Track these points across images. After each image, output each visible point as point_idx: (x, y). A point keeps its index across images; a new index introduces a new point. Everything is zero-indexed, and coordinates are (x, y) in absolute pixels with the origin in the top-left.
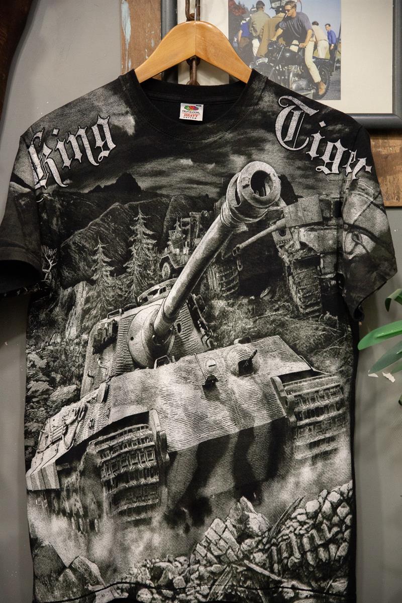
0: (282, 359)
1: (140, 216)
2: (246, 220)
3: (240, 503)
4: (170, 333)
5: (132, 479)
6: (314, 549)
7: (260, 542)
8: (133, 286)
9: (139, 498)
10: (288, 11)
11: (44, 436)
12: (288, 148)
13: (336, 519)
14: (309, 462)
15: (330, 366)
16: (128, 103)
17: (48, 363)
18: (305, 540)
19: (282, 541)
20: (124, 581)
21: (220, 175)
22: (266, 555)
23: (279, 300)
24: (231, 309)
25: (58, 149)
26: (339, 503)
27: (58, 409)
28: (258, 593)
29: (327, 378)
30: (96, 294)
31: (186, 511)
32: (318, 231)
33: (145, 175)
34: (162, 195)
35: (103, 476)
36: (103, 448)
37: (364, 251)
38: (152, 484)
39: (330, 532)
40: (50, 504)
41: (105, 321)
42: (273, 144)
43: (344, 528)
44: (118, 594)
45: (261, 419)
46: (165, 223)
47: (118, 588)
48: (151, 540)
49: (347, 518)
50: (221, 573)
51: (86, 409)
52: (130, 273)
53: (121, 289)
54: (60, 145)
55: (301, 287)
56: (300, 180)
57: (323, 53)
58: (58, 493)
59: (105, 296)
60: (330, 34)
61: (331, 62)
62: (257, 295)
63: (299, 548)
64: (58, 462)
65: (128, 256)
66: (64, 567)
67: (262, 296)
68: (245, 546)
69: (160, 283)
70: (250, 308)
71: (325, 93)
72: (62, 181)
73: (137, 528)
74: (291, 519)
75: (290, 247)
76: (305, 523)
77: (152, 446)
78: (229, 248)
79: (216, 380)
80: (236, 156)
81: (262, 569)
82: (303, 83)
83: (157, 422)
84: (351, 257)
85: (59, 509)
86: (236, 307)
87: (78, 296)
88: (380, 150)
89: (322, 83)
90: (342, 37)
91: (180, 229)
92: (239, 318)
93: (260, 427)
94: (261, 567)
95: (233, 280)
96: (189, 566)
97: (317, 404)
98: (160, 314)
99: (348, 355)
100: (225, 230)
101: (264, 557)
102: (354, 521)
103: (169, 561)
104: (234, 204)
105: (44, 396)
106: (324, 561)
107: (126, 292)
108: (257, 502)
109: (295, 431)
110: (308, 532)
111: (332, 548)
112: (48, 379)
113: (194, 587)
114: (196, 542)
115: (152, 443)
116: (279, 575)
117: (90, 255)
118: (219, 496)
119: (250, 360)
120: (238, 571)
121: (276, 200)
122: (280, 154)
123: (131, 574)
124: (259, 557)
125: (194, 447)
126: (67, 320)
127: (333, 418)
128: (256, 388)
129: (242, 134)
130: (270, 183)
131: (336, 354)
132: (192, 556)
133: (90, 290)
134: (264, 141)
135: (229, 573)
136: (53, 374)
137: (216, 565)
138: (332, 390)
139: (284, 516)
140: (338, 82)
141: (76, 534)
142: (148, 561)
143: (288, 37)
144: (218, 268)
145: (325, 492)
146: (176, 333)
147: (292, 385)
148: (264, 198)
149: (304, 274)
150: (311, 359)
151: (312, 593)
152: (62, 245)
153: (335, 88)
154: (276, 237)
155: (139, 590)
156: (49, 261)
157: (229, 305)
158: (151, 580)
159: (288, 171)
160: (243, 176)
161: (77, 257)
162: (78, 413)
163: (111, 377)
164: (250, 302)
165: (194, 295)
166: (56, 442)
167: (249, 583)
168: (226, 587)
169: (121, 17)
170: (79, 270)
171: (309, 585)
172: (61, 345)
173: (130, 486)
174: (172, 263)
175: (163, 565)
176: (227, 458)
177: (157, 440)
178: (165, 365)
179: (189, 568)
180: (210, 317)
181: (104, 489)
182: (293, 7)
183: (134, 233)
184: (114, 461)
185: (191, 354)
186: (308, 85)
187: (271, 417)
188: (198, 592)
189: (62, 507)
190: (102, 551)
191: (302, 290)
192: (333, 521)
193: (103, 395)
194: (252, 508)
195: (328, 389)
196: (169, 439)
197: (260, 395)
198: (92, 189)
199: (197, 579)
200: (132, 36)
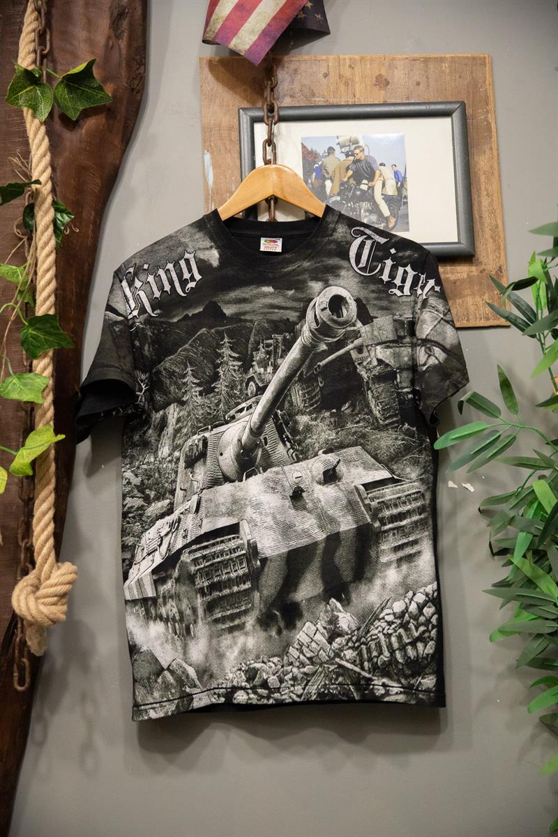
0: (364, 468)
1: (226, 340)
2: (326, 340)
3: (330, 605)
4: (257, 446)
5: (225, 588)
6: (403, 648)
7: (350, 639)
8: (221, 405)
9: (232, 606)
10: (357, 154)
11: (140, 549)
12: (362, 273)
13: (422, 619)
14: (395, 565)
15: (410, 473)
16: (212, 239)
17: (142, 481)
18: (393, 639)
19: (371, 640)
20: (220, 686)
21: (300, 300)
22: (357, 652)
23: (359, 413)
24: (314, 423)
25: (148, 282)
26: (425, 604)
27: (153, 523)
28: (350, 689)
29: (408, 485)
30: (186, 414)
31: (278, 613)
32: (394, 349)
33: (229, 302)
34: (246, 321)
35: (197, 583)
36: (197, 556)
37: (437, 362)
38: (244, 590)
39: (417, 631)
40: (147, 612)
41: (196, 437)
42: (348, 270)
43: (430, 627)
44: (215, 698)
45: (346, 524)
46: (250, 346)
47: (215, 693)
48: (245, 644)
49: (433, 617)
50: (313, 674)
51: (179, 520)
52: (218, 392)
53: (209, 407)
54: (151, 278)
55: (380, 401)
56: (375, 302)
57: (391, 190)
58: (154, 600)
59: (194, 415)
60: (396, 173)
61: (399, 198)
62: (339, 409)
63: (387, 647)
64: (154, 572)
65: (216, 377)
66: (163, 669)
67: (343, 409)
68: (335, 645)
69: (246, 401)
70: (332, 420)
71: (394, 226)
72: (153, 311)
73: (231, 635)
74: (379, 620)
75: (368, 364)
76: (393, 623)
77: (244, 554)
78: (310, 367)
79: (302, 491)
80: (314, 282)
81: (353, 666)
82: (374, 217)
83: (247, 531)
84: (424, 368)
85: (156, 615)
86: (319, 420)
87: (170, 417)
88: (449, 276)
89: (391, 217)
90: (407, 176)
91: (263, 350)
92: (322, 431)
93: (346, 532)
94: (352, 663)
95: (315, 395)
96: (283, 666)
97: (400, 509)
98: (247, 430)
99: (428, 464)
100: (306, 350)
101: (355, 654)
102: (440, 620)
103: (263, 662)
104: (314, 325)
105: (140, 512)
106: (412, 658)
107: (215, 410)
108: (346, 602)
109: (379, 536)
110: (396, 631)
111: (420, 646)
112: (143, 496)
113: (289, 688)
114: (288, 645)
115: (244, 552)
116: (369, 673)
117: (180, 378)
118: (309, 600)
119: (334, 469)
120: (330, 670)
121: (353, 321)
122: (355, 280)
123: (227, 679)
124: (349, 654)
125: (283, 553)
126: (159, 441)
127: (416, 522)
128: (341, 494)
129: (319, 263)
130: (347, 306)
131: (415, 462)
132: (285, 658)
133: (181, 410)
134: (340, 267)
135: (321, 673)
136: (147, 492)
137: (308, 667)
138: (413, 496)
139: (372, 617)
140: (406, 216)
141: (173, 638)
142: (243, 664)
143: (358, 177)
144: (301, 386)
145: (410, 594)
146: (263, 446)
147: (375, 492)
148: (341, 319)
149: (382, 388)
150: (392, 467)
151: (402, 690)
152: (154, 371)
153: (404, 221)
154: (354, 355)
155: (235, 693)
156: (142, 384)
157: (312, 419)
158: (246, 681)
159: (363, 294)
160: (321, 300)
161: (168, 382)
162: (171, 525)
163: (202, 489)
164: (332, 415)
165: (279, 411)
166: (151, 553)
167: (340, 679)
168: (319, 687)
169: (204, 166)
170: (170, 393)
171: (399, 682)
172: (154, 464)
173: (224, 594)
174: (257, 381)
175: (258, 665)
176: (316, 564)
177: (248, 548)
178: (254, 477)
179: (282, 669)
180: (295, 431)
181: (199, 595)
182: (361, 151)
183: (220, 356)
184: (207, 569)
185: (278, 466)
186: (378, 220)
187: (356, 522)
188: (292, 692)
189: (159, 612)
190: (199, 655)
191: (381, 403)
192: (419, 621)
193: (195, 505)
194: (341, 608)
195: (410, 495)
196: (259, 546)
197: (344, 502)
198: (181, 318)
199: (290, 679)
200: (215, 182)
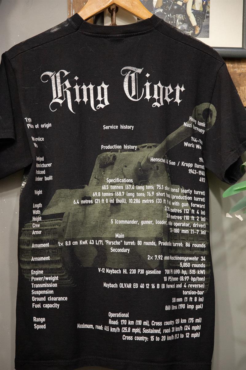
57: (198, 7)
61: (204, 13)
71: (199, 34)
82: (185, 26)
88: (236, 70)
89: (197, 27)
140: (208, 26)
153: (206, 30)
186: (188, 28)
